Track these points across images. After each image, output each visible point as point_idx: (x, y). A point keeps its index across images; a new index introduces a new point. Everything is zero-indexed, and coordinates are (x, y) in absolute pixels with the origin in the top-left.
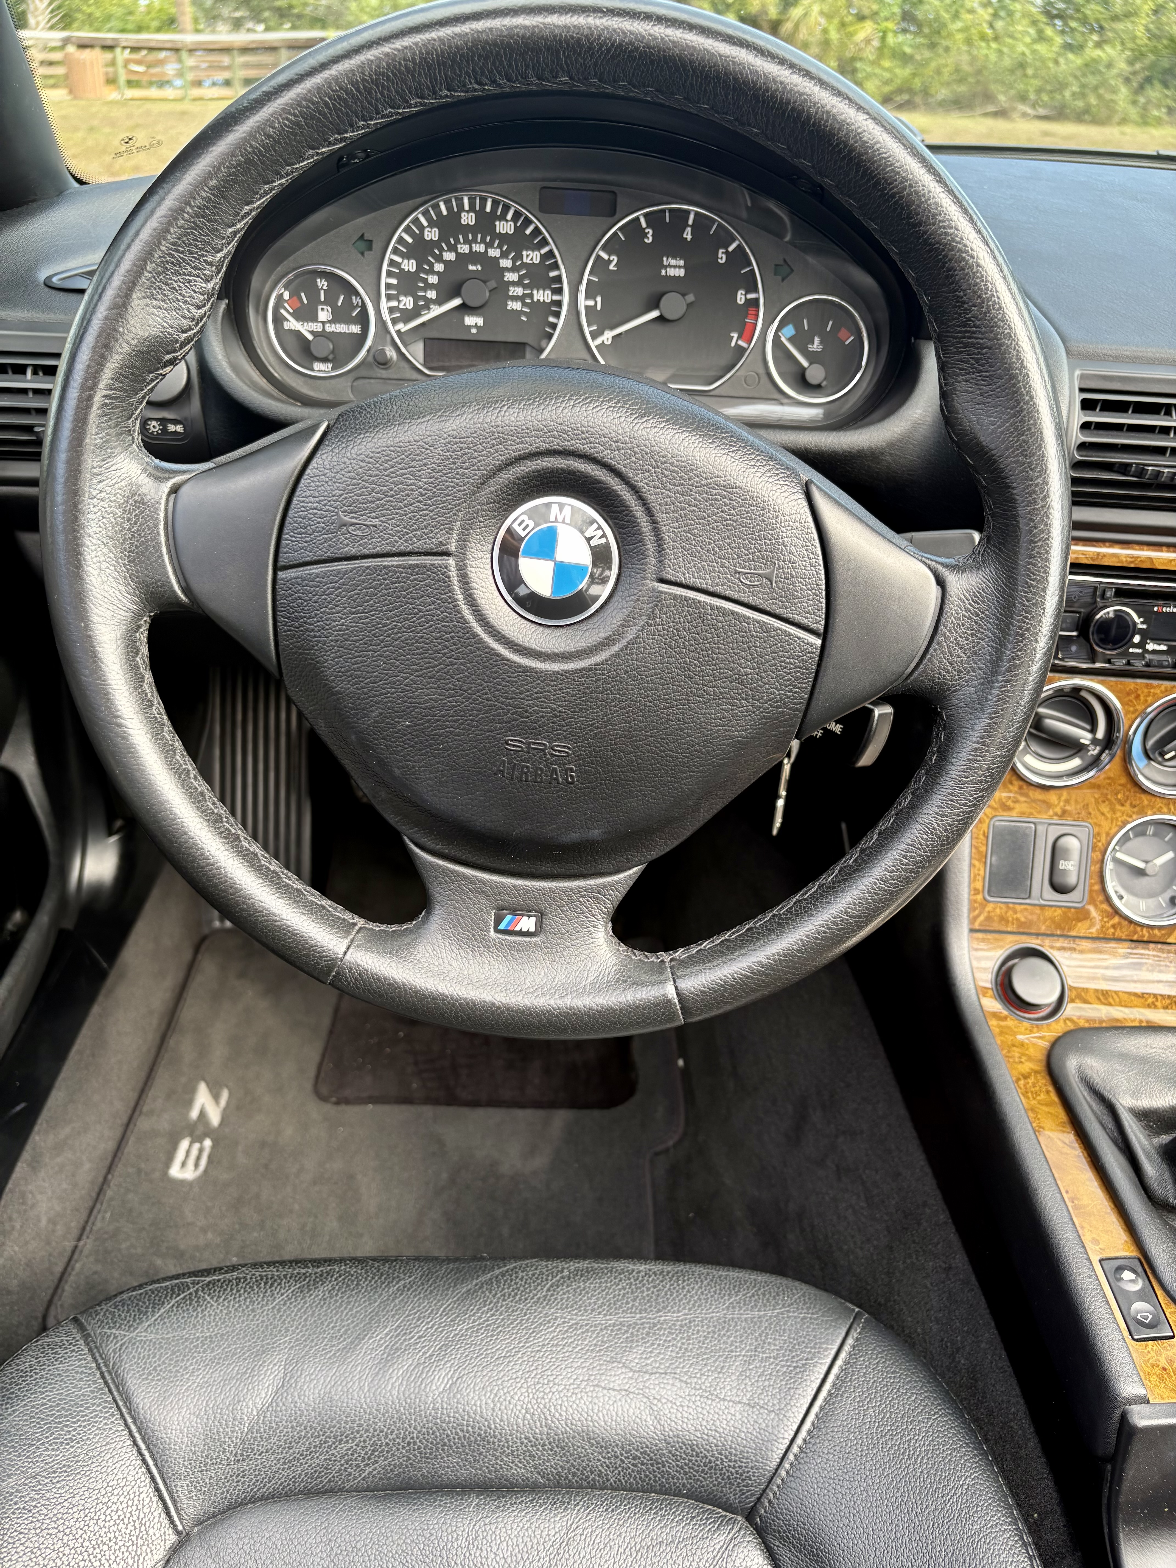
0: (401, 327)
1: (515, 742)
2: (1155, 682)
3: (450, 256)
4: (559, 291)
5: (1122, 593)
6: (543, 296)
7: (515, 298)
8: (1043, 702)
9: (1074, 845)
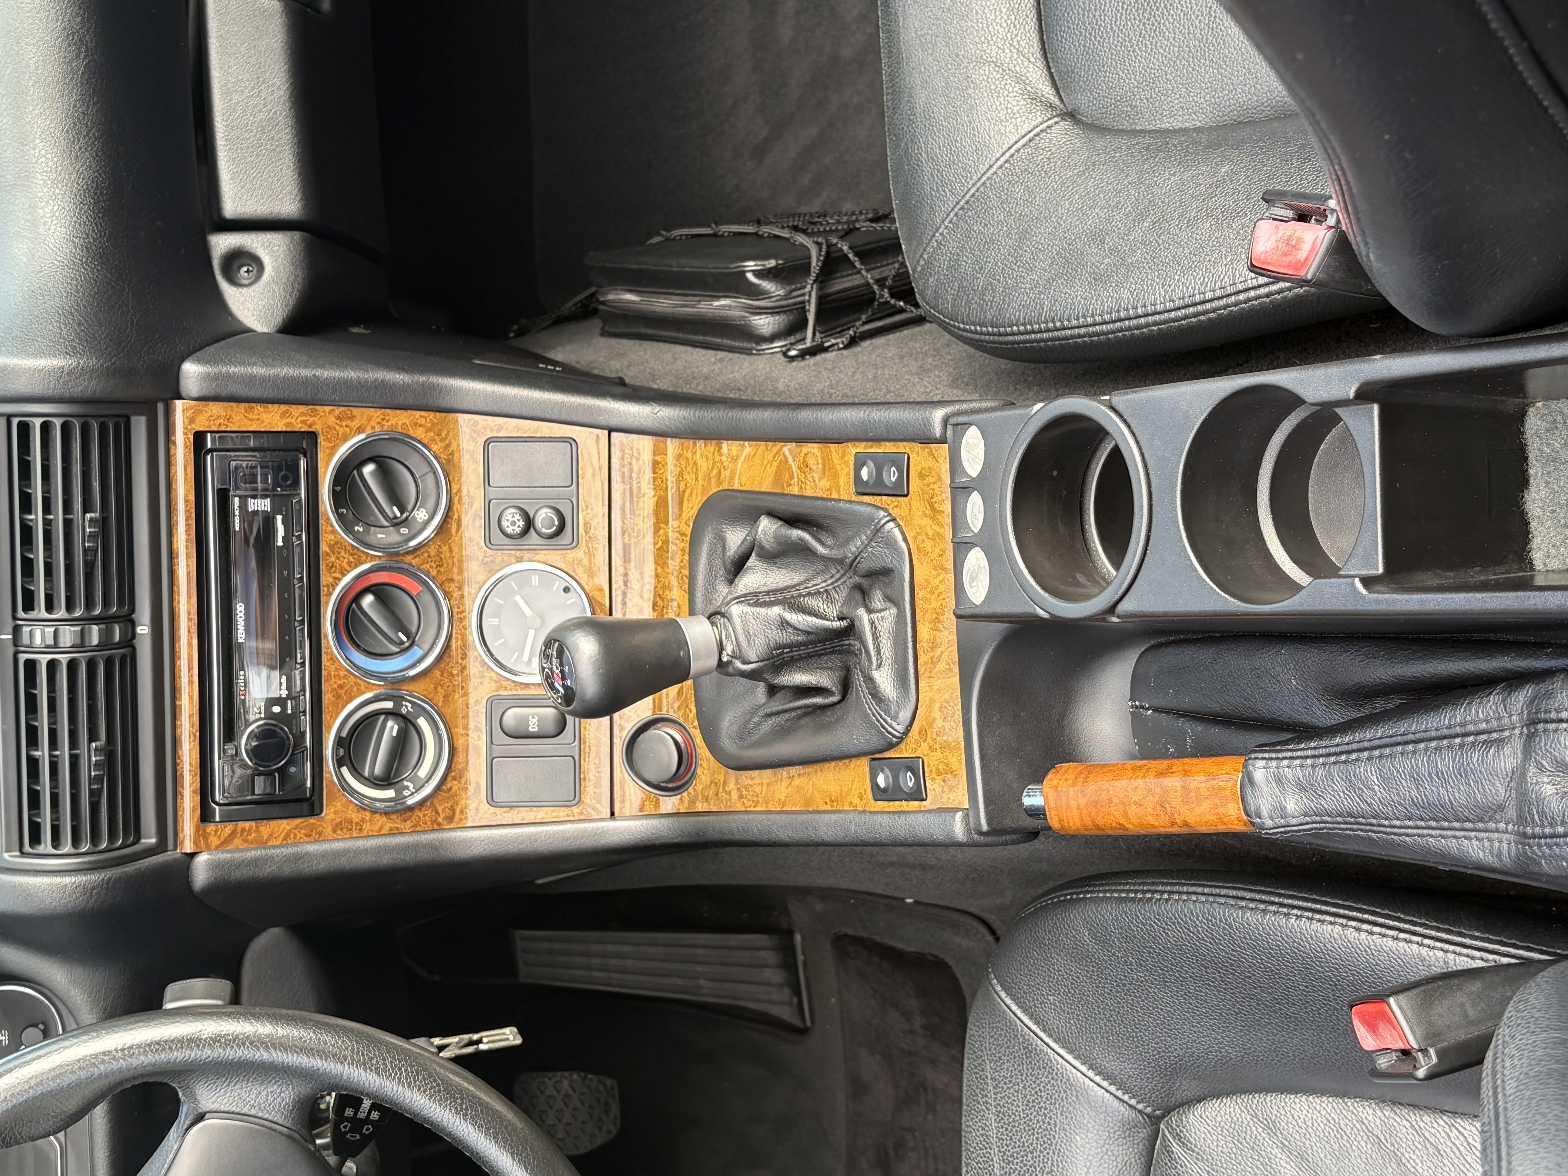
8: (357, 773)
9: (512, 716)
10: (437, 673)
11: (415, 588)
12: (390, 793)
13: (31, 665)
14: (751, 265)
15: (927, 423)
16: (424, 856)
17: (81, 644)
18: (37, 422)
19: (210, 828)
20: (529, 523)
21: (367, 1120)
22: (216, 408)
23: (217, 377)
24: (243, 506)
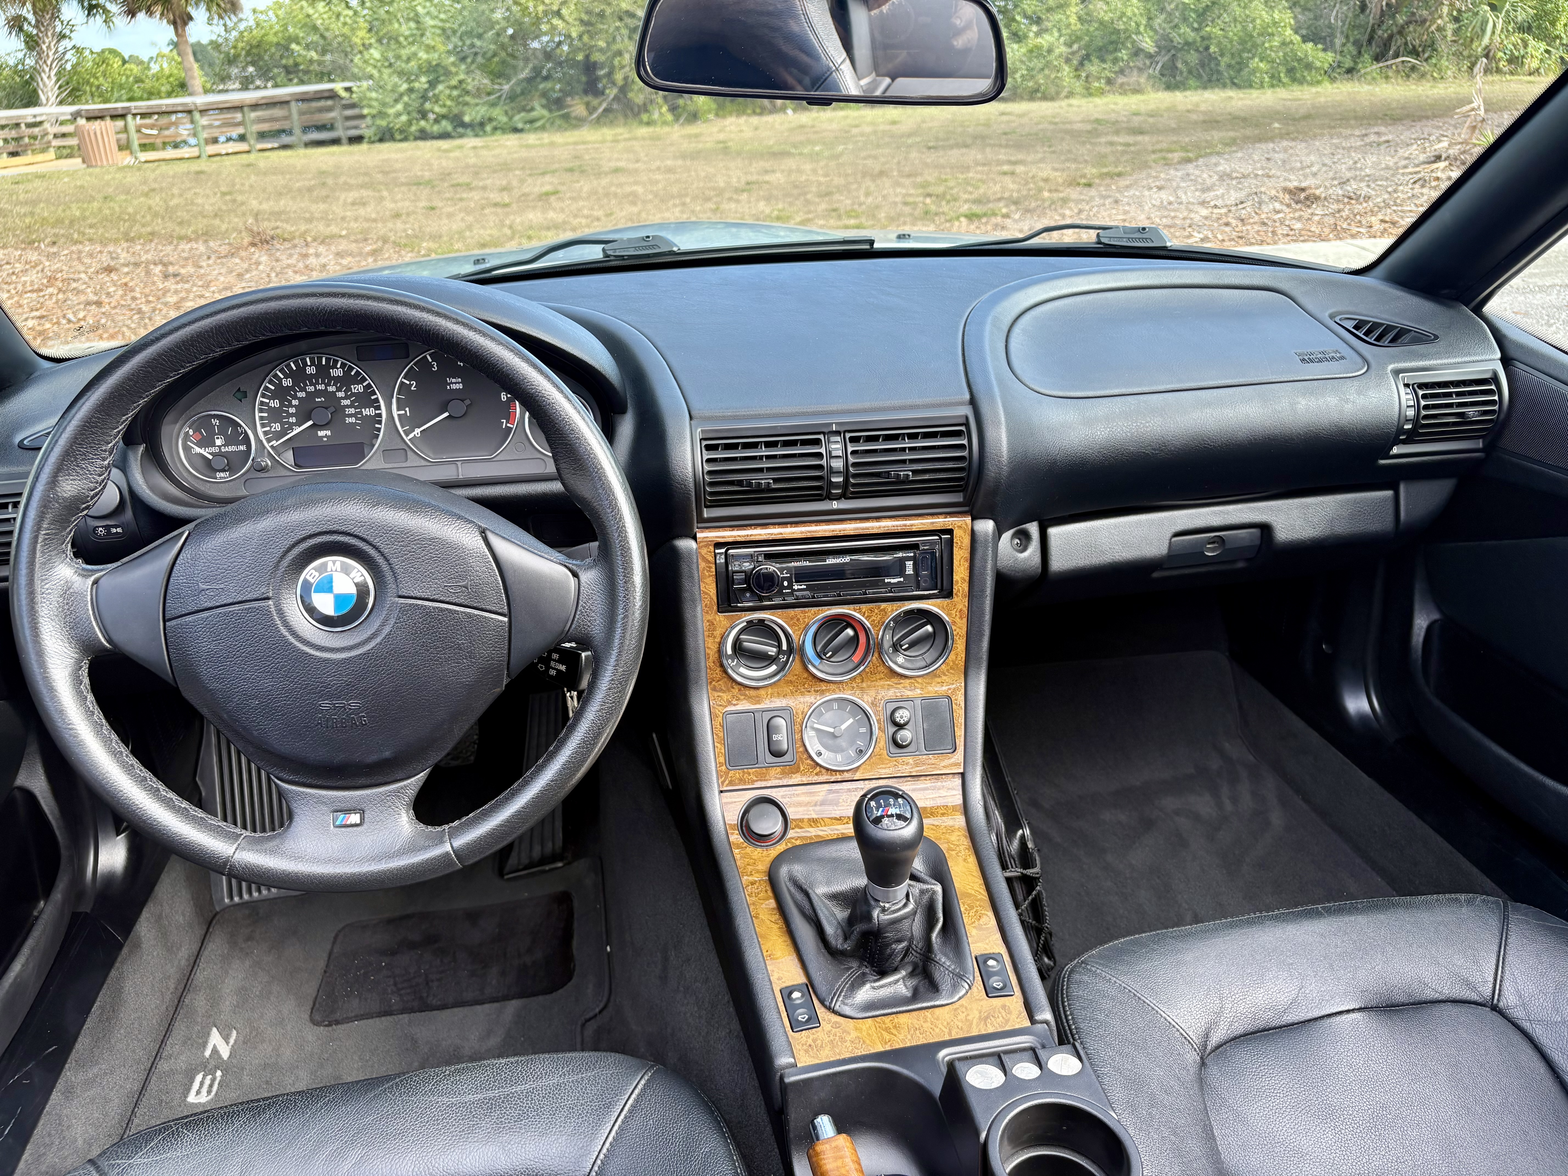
0: (274, 443)
1: (326, 704)
2: (807, 609)
3: (301, 395)
4: (378, 408)
5: (769, 556)
6: (369, 412)
7: (350, 416)
8: (742, 631)
9: (780, 722)
10: (806, 675)
11: (856, 658)
12: (729, 652)
13: (817, 442)
14: (1027, 832)
16: (692, 675)
17: (832, 471)
18: (965, 442)
19: (712, 548)
20: (900, 726)
21: (549, 667)
22: (967, 541)
23: (986, 541)
24: (909, 558)
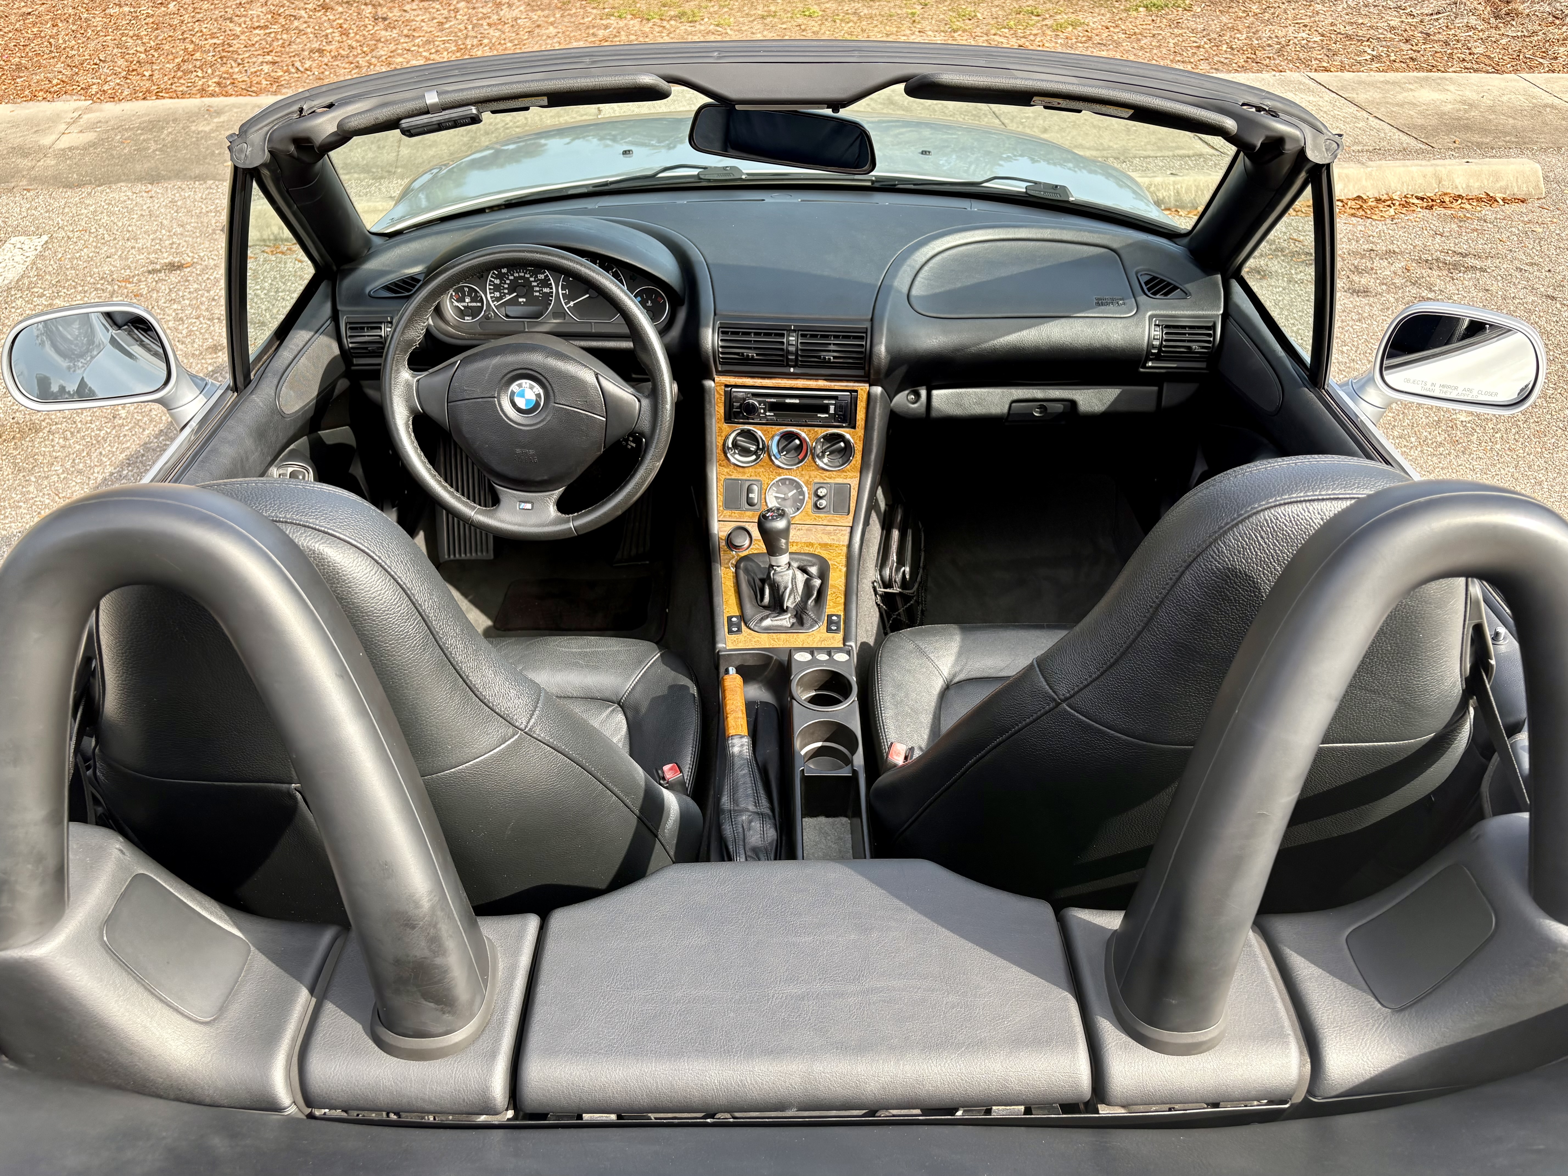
0: (497, 304)
1: (518, 451)
2: (774, 427)
3: (511, 278)
4: (551, 288)
5: (755, 395)
6: (546, 290)
7: (536, 291)
8: (738, 435)
9: (755, 488)
10: (771, 463)
11: (800, 457)
12: (730, 446)
13: (783, 335)
14: (907, 569)
15: (850, 640)
16: (708, 456)
17: (788, 352)
18: (864, 343)
19: (723, 387)
20: (820, 498)
21: (627, 444)
22: (865, 396)
23: (876, 399)
24: (832, 404)
